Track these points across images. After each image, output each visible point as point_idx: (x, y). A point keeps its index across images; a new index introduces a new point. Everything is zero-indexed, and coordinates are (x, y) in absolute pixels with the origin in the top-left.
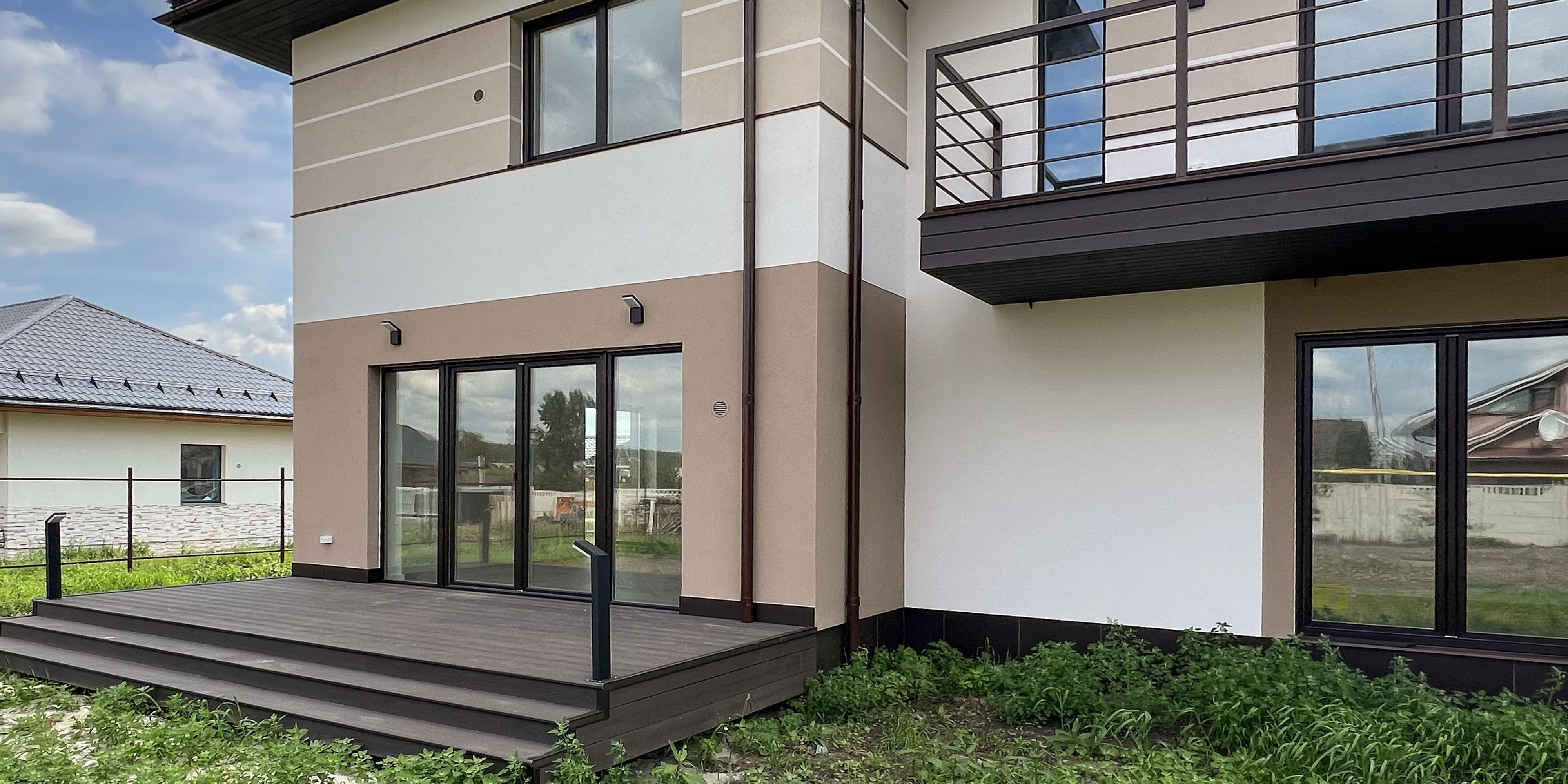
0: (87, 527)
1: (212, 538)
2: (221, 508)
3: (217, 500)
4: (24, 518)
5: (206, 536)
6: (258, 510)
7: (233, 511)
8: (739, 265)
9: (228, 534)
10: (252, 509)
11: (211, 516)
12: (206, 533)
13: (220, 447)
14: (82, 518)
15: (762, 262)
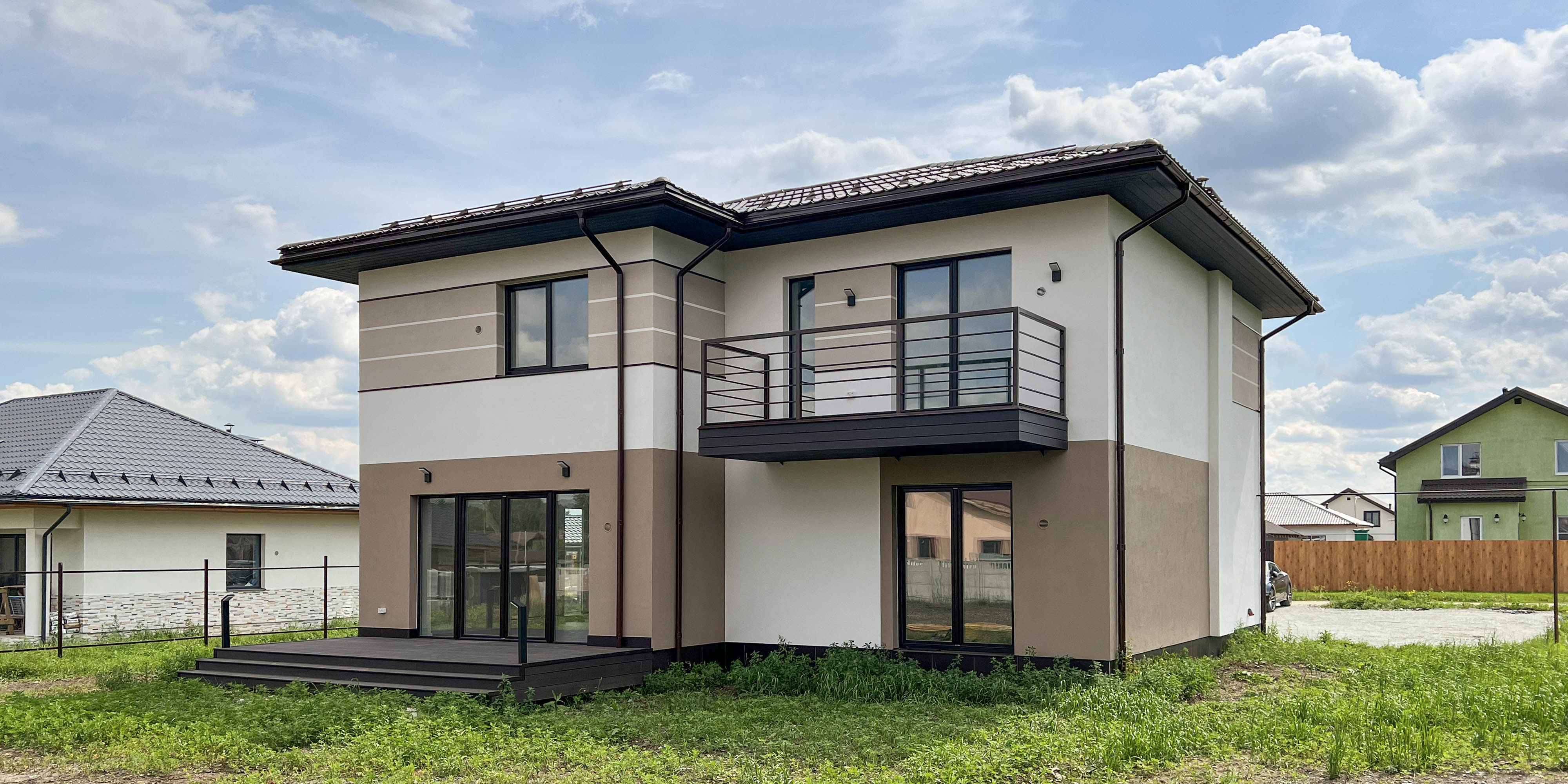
0: (147, 612)
1: (253, 622)
2: (261, 594)
3: (258, 586)
4: (97, 606)
5: (248, 620)
6: (294, 596)
7: (273, 596)
8: (616, 448)
9: (267, 618)
10: (289, 593)
11: (252, 601)
12: (248, 617)
13: (260, 535)
14: (143, 606)
15: (628, 446)
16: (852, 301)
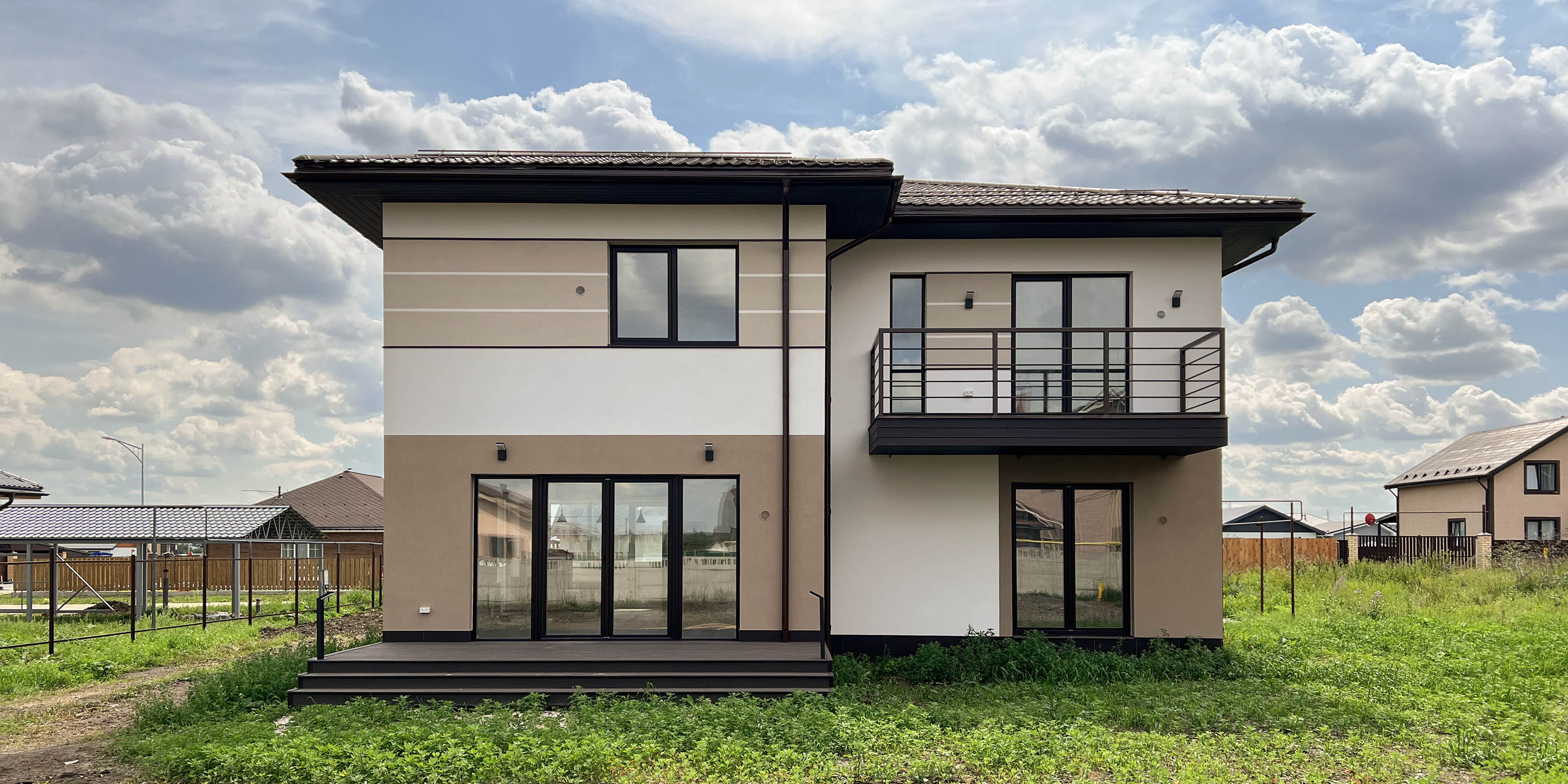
8: (780, 432)
15: (795, 432)
16: (969, 304)
